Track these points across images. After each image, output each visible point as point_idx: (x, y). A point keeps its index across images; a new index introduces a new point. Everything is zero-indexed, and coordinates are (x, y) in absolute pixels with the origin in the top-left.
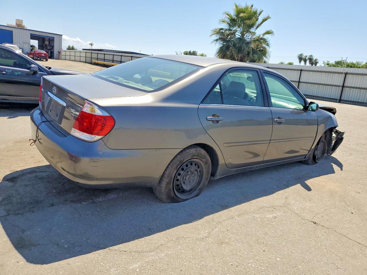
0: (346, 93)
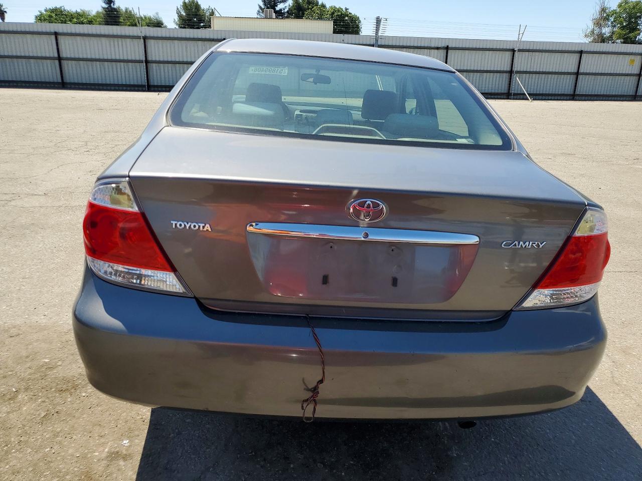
0: (155, 73)
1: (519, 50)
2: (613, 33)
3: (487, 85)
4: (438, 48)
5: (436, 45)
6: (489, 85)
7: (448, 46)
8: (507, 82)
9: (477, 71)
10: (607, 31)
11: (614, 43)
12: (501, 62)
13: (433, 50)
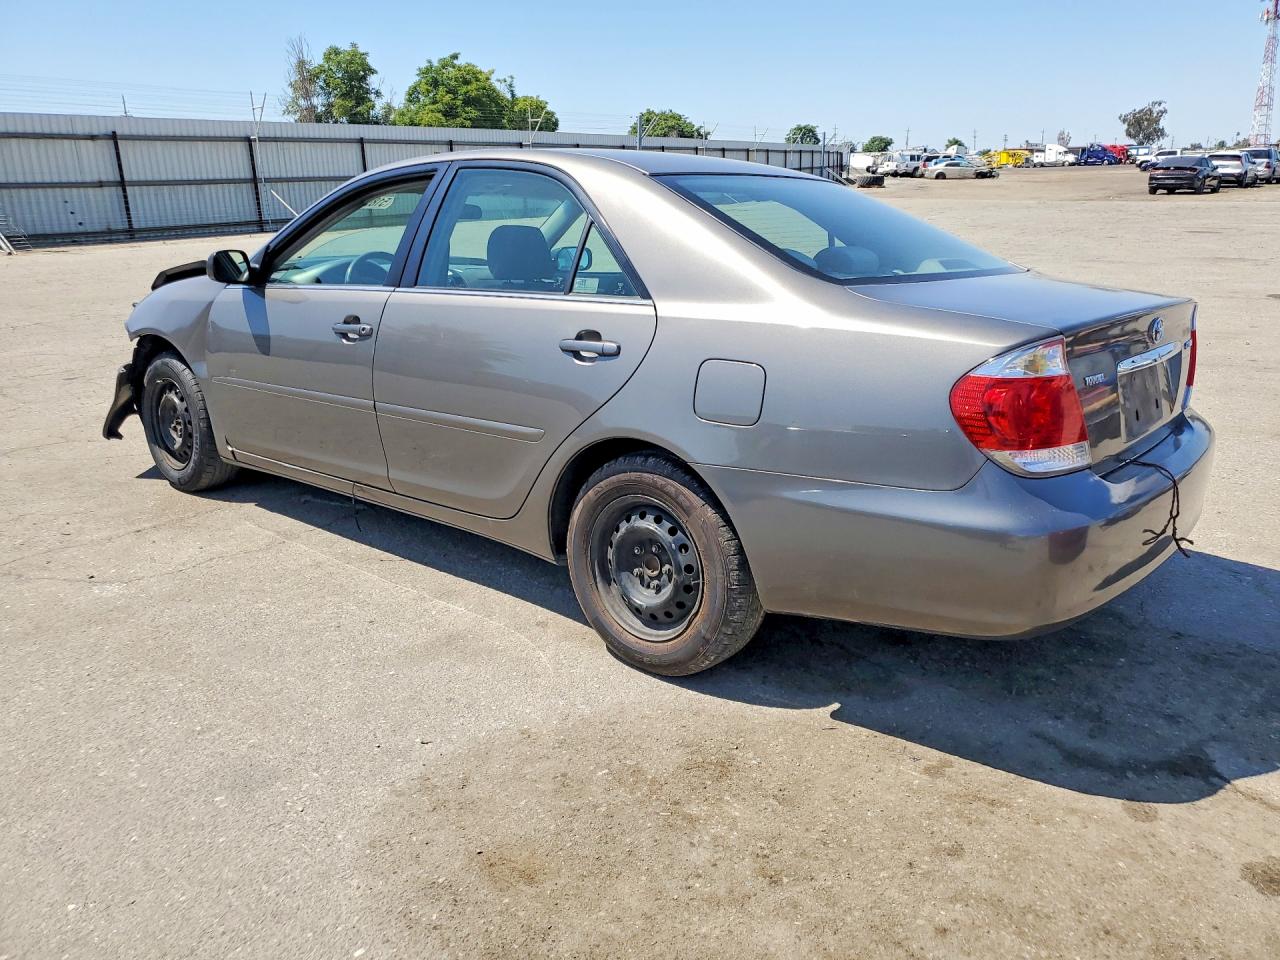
1: (261, 139)
2: (330, 105)
3: (216, 209)
4: (93, 138)
5: (87, 131)
6: (219, 207)
7: (114, 133)
8: (253, 202)
9: (189, 182)
10: (319, 101)
11: (336, 122)
12: (232, 162)
13: (82, 142)
